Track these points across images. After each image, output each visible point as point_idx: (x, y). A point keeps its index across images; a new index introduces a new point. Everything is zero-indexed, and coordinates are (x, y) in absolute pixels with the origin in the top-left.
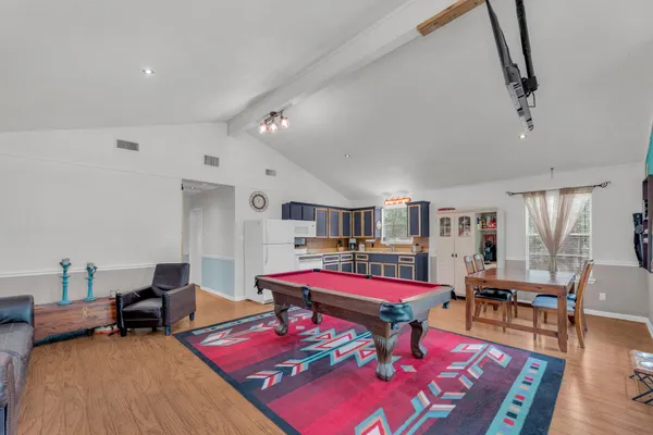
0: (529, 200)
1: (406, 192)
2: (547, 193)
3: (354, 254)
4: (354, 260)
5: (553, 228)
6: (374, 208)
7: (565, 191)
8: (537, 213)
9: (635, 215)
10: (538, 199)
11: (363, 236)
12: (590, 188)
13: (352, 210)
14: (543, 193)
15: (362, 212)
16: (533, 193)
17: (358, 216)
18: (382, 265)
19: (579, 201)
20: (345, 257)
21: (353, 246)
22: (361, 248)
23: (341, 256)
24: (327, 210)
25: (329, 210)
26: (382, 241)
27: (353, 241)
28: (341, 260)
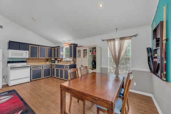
0: (109, 43)
1: (70, 41)
2: (115, 40)
3: (51, 64)
4: (51, 67)
5: (117, 54)
6: (59, 47)
7: (122, 39)
8: (112, 48)
9: (147, 49)
10: (112, 42)
11: (56, 58)
12: (130, 37)
13: (53, 47)
14: (114, 39)
15: (56, 48)
16: (110, 40)
17: (55, 50)
18: (59, 69)
19: (127, 43)
20: (46, 66)
21: (53, 61)
22: (56, 62)
23: (43, 66)
24: (38, 47)
25: (39, 47)
26: (63, 60)
27: (53, 59)
28: (43, 67)
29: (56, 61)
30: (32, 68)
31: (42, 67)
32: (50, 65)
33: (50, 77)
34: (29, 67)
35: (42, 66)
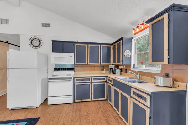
6: (122, 39)
13: (112, 44)
15: (116, 44)
17: (114, 48)
18: (120, 92)
20: (98, 79)
21: (112, 70)
22: (116, 72)
23: (93, 78)
24: (87, 45)
25: (89, 45)
26: (132, 68)
27: (112, 67)
28: (93, 81)
29: (118, 71)
30: (75, 81)
31: (90, 81)
32: (106, 78)
33: (105, 100)
34: (71, 78)
35: (90, 78)
